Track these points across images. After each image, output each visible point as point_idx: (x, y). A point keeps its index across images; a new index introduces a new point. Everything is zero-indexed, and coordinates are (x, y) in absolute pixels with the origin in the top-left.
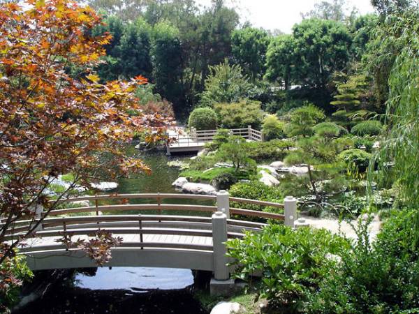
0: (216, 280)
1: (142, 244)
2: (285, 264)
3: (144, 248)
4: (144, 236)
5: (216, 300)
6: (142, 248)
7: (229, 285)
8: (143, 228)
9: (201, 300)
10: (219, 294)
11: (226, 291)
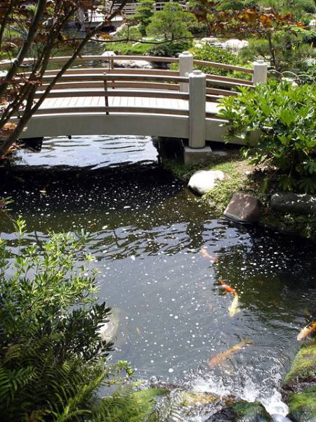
0: (191, 148)
1: (107, 109)
2: (298, 121)
3: (110, 113)
4: (110, 98)
5: (192, 169)
6: (107, 114)
7: (207, 153)
8: (110, 90)
9: (173, 170)
10: (195, 163)
11: (203, 160)
